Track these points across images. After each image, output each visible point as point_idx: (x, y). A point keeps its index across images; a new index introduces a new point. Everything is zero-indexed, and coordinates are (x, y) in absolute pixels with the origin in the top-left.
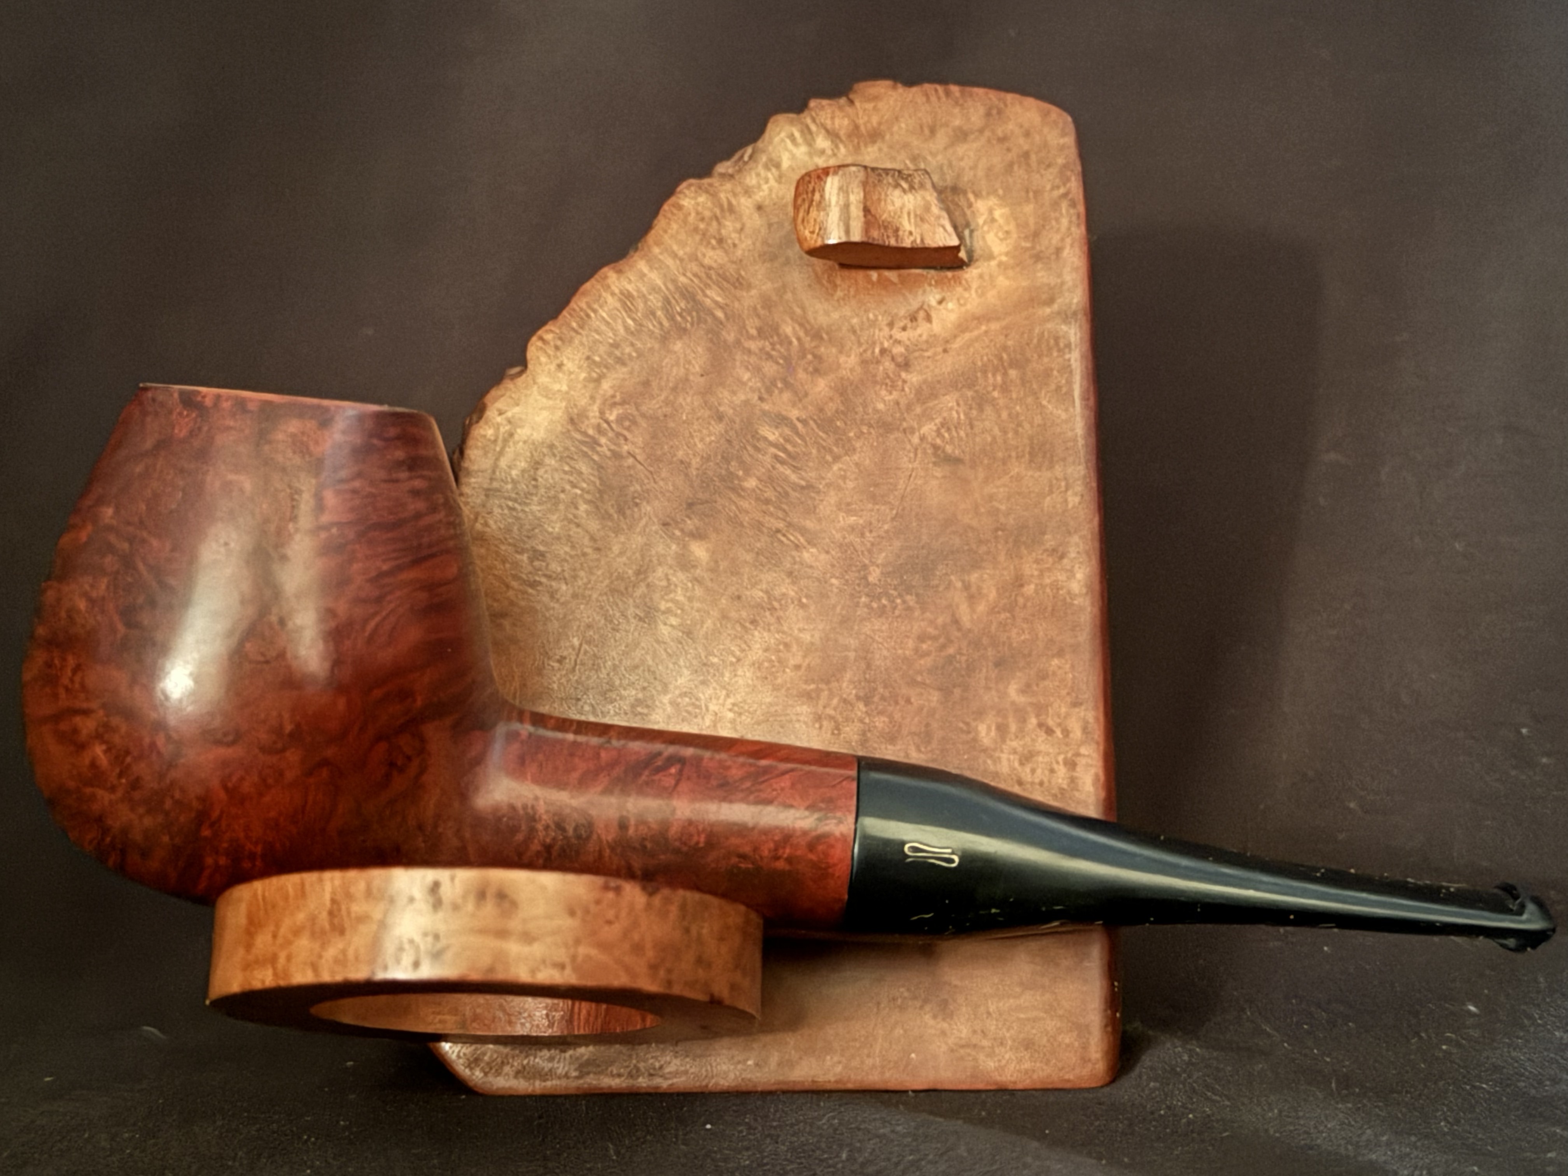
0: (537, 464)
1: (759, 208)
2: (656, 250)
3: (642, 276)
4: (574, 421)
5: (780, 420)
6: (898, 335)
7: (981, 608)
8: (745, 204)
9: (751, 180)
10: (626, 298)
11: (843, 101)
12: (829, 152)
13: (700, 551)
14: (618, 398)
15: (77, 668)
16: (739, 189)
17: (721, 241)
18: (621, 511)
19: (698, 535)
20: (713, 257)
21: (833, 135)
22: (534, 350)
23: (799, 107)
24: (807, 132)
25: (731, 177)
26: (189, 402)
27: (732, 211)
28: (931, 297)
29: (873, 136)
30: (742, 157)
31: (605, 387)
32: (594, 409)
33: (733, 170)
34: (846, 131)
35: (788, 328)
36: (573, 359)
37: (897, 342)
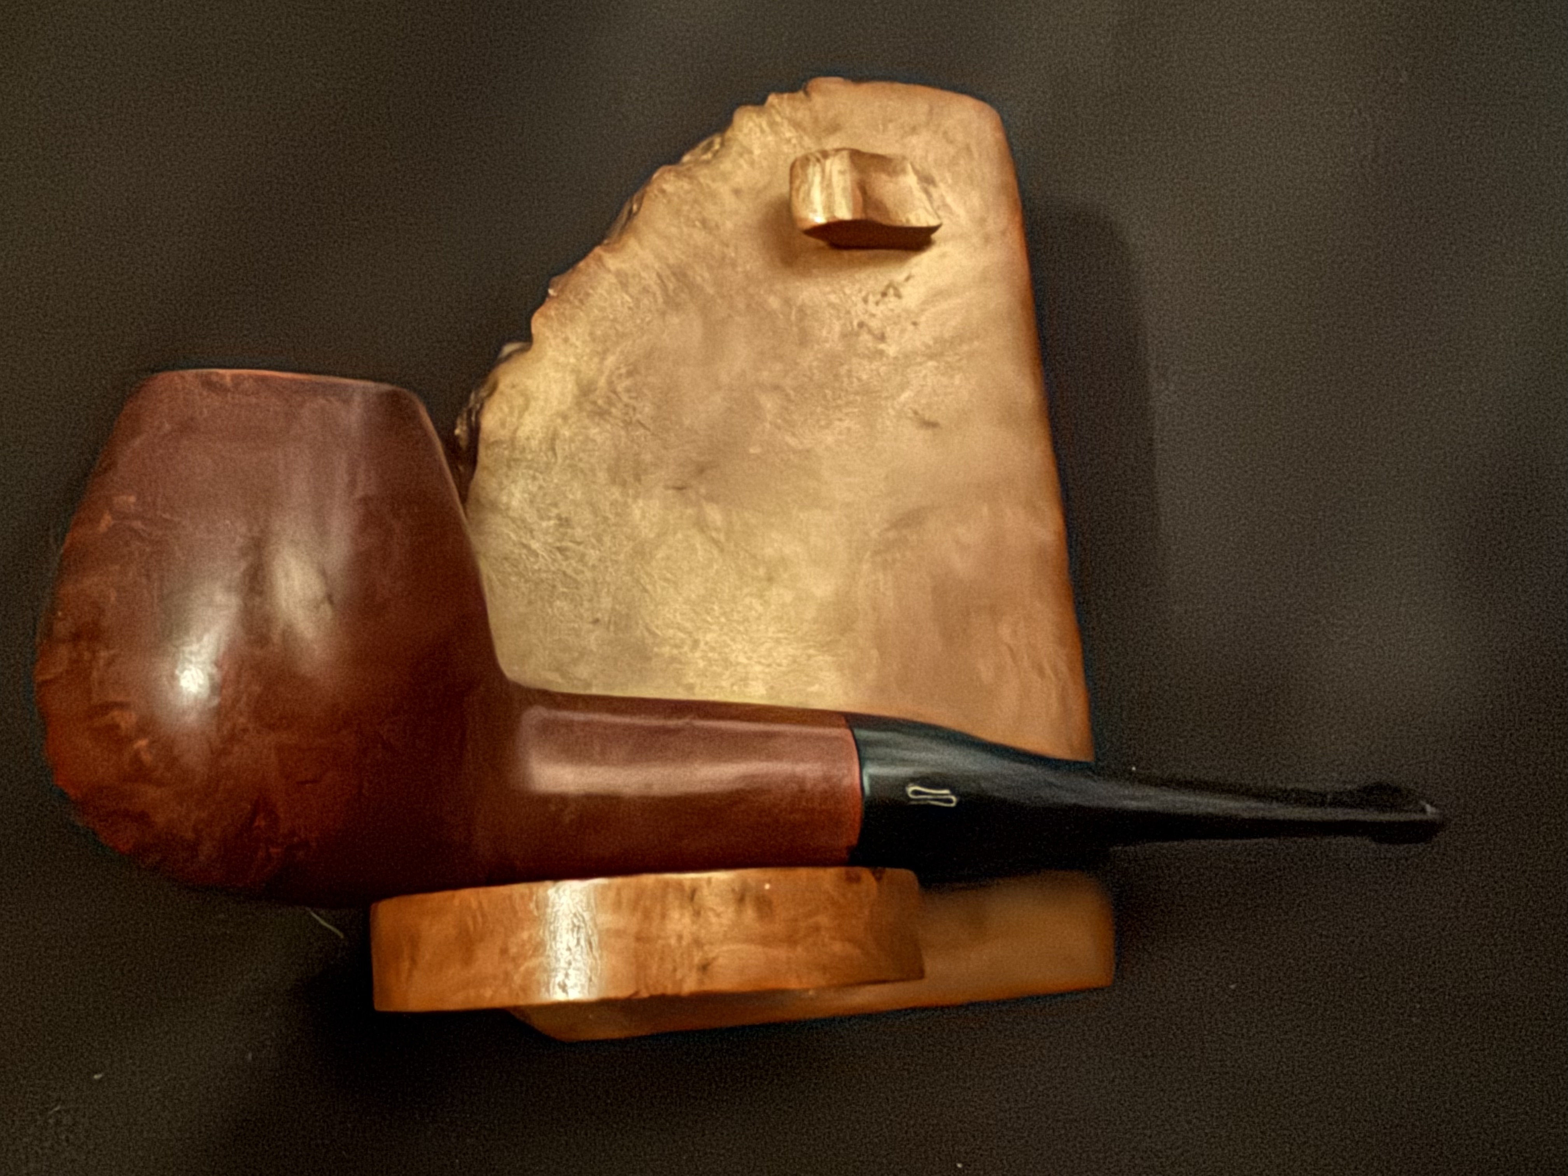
0: (553, 435)
1: (737, 192)
2: (646, 232)
3: (635, 255)
4: (585, 390)
6: (872, 309)
7: (972, 558)
8: (724, 190)
9: (726, 165)
10: (622, 277)
11: (801, 94)
12: (795, 142)
13: (714, 514)
14: (623, 370)
15: (110, 662)
16: (715, 174)
17: (704, 222)
18: (638, 479)
19: (711, 498)
21: (797, 125)
22: (538, 324)
23: (759, 101)
24: (773, 123)
25: (707, 162)
26: (208, 384)
27: (713, 196)
28: (898, 274)
29: (834, 128)
30: (710, 145)
31: (611, 360)
32: (602, 382)
33: (708, 156)
34: (807, 122)
35: (774, 302)
36: (577, 334)
37: (872, 316)
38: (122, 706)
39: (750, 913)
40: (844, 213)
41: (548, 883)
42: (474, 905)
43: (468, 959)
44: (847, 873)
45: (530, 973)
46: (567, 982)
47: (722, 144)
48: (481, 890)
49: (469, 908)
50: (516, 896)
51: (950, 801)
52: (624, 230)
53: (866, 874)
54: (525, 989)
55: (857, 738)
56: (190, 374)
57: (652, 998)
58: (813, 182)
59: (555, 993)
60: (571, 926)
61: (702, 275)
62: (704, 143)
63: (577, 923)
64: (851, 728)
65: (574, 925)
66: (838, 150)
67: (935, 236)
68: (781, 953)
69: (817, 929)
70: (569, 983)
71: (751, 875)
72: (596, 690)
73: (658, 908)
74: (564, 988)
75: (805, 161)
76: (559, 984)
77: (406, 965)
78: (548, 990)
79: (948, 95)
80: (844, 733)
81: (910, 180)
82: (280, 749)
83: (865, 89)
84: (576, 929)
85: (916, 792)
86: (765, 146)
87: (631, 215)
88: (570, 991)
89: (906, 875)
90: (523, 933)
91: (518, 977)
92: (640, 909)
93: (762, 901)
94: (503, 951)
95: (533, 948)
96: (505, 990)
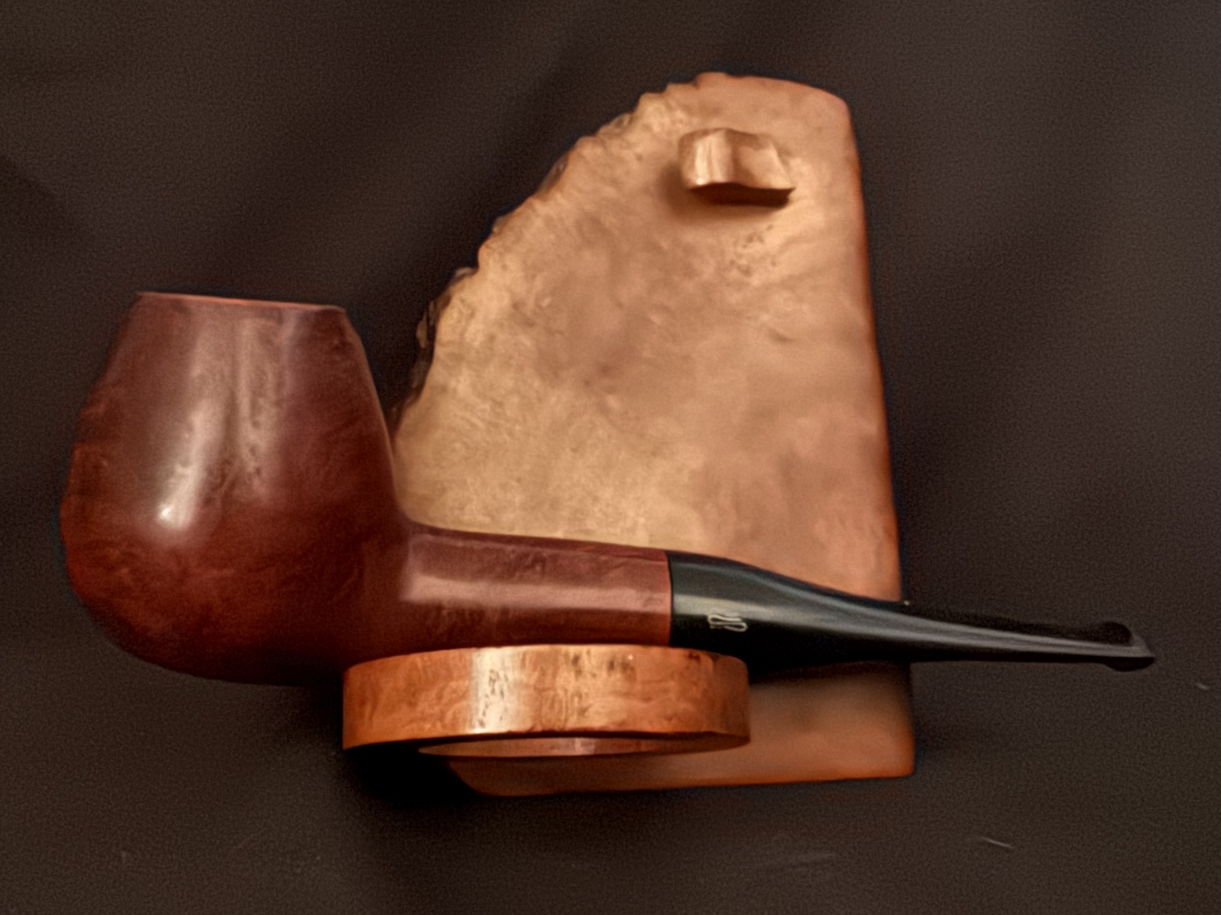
0: (492, 338)
1: (639, 158)
2: (568, 187)
3: (560, 204)
4: (516, 306)
5: (662, 309)
6: (740, 250)
8: (628, 155)
9: (632, 137)
10: (549, 221)
11: (692, 86)
13: (612, 402)
14: (548, 291)
16: (624, 145)
17: (613, 180)
18: (555, 374)
19: (611, 390)
20: (610, 192)
21: (687, 109)
22: (484, 254)
23: (659, 90)
24: (669, 108)
25: (618, 135)
27: (622, 161)
28: (761, 225)
29: (716, 111)
30: (621, 122)
31: (538, 283)
32: (531, 300)
33: (617, 131)
34: (696, 107)
35: (665, 244)
36: (513, 262)
37: (740, 256)
39: (617, 676)
40: (720, 177)
41: (473, 649)
42: (420, 665)
43: (412, 705)
44: (690, 654)
45: (458, 713)
46: (484, 719)
47: (630, 121)
48: (426, 654)
49: (417, 669)
52: (552, 184)
53: (704, 655)
54: (454, 725)
57: (543, 732)
58: (697, 153)
59: (475, 726)
60: (489, 680)
61: (610, 221)
62: (616, 120)
63: (494, 678)
65: (491, 679)
66: (716, 130)
67: (793, 196)
68: (639, 705)
69: (666, 691)
70: (486, 721)
71: (620, 649)
72: (518, 532)
73: (552, 668)
74: (482, 724)
75: (693, 136)
76: (479, 721)
77: (368, 708)
78: (470, 725)
79: (807, 89)
81: (771, 154)
83: (742, 82)
84: (492, 682)
86: (662, 125)
87: (559, 174)
88: (486, 724)
90: (453, 684)
91: (449, 716)
92: (539, 668)
93: (626, 667)
94: (440, 697)
95: (461, 694)
96: (439, 724)
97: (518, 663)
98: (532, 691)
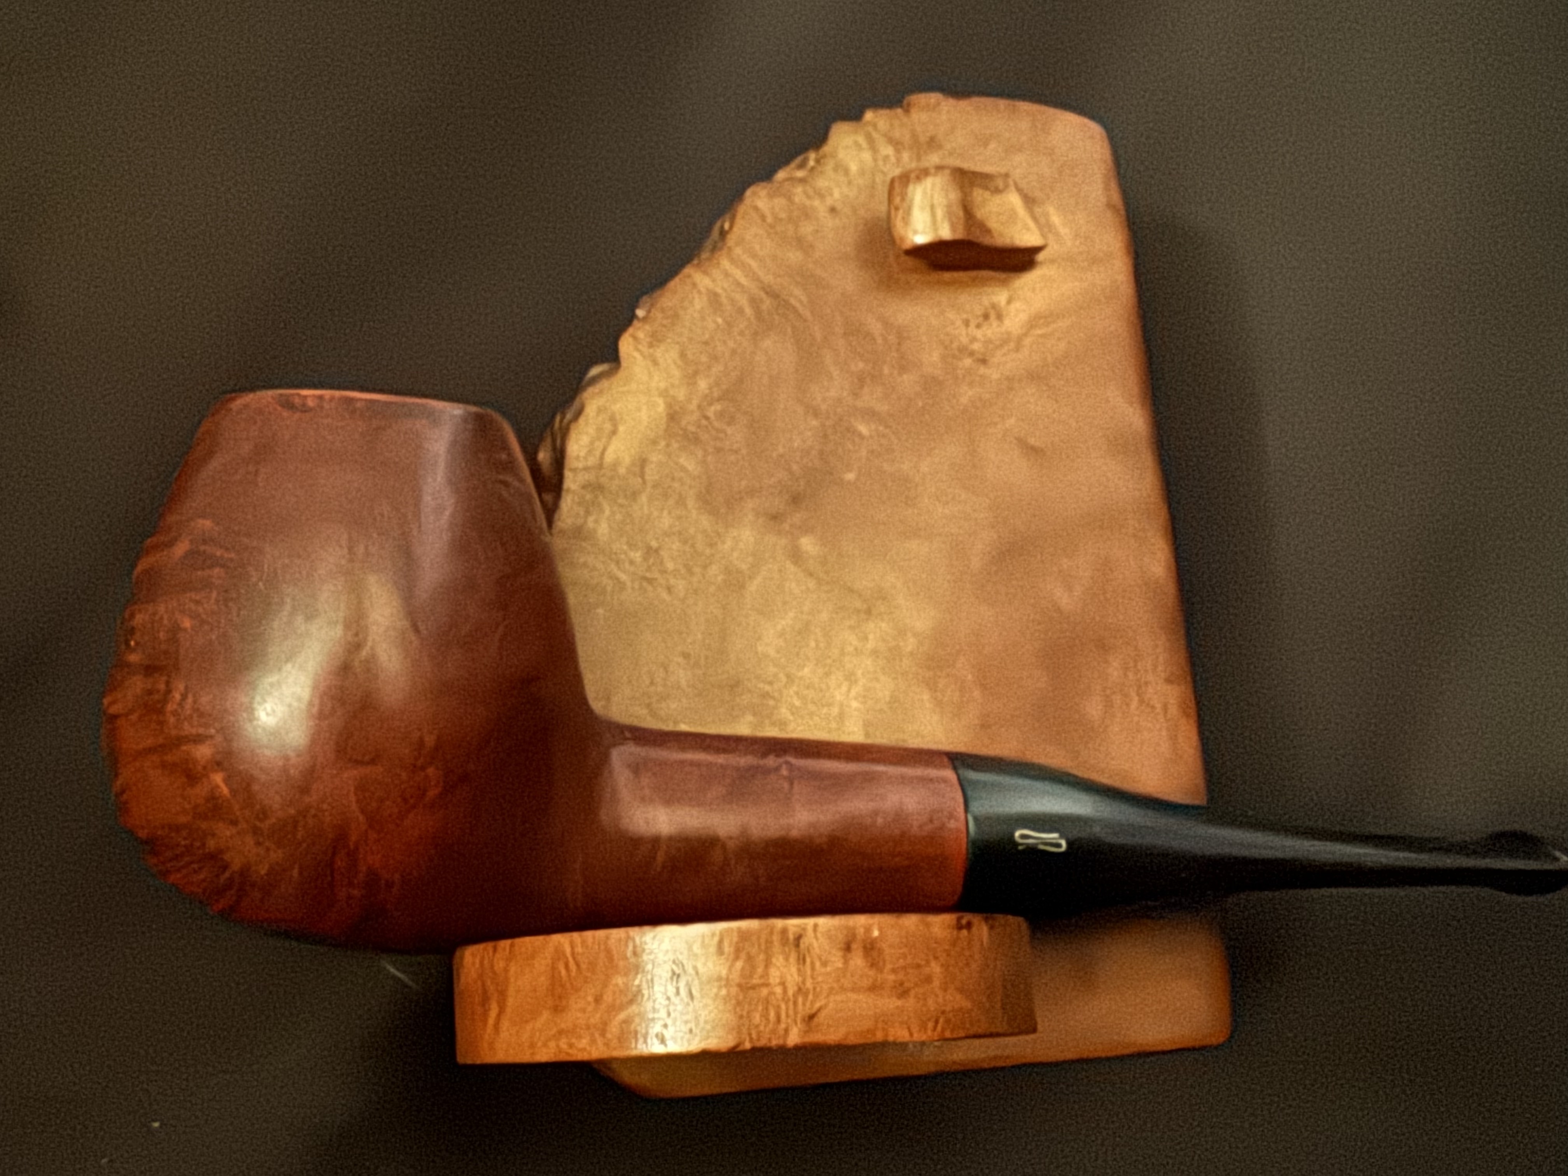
0: (642, 461)
1: (833, 210)
2: (738, 251)
3: (727, 275)
4: (673, 416)
5: (870, 414)
6: (974, 332)
7: (1078, 591)
8: (819, 207)
9: (822, 183)
10: (713, 299)
11: (898, 110)
12: (893, 159)
13: (807, 544)
14: (715, 396)
15: (187, 694)
16: (811, 192)
17: (799, 241)
18: (730, 507)
19: (806, 529)
20: (794, 257)
21: (895, 143)
22: (626, 345)
23: (855, 116)
24: (870, 140)
25: (802, 181)
26: (288, 405)
27: (809, 214)
28: (1000, 296)
29: (933, 143)
30: (806, 160)
31: (703, 384)
32: (693, 406)
33: (800, 174)
34: (907, 139)
36: (668, 355)
37: (974, 340)
38: (198, 739)
39: (858, 961)
40: (946, 233)
41: (646, 929)
42: (567, 950)
43: (557, 1009)
44: (959, 919)
45: (627, 1022)
46: (665, 1032)
47: (818, 161)
48: (576, 935)
49: (562, 953)
50: (612, 942)
51: (1059, 846)
52: (714, 249)
53: (976, 920)
54: (621, 1039)
55: (962, 777)
56: (269, 394)
57: (754, 1050)
58: (912, 201)
59: (652, 1044)
60: (670, 974)
61: (798, 296)
62: (800, 159)
63: (677, 971)
64: (955, 769)
65: (674, 973)
66: (939, 168)
67: (1040, 257)
68: (889, 1003)
69: (928, 979)
70: (668, 1034)
71: (860, 921)
73: (762, 957)
74: (663, 1041)
75: (905, 179)
76: (657, 1036)
78: (645, 1042)
79: (1051, 111)
80: (949, 774)
81: (1014, 199)
82: (361, 787)
83: (964, 105)
84: (675, 978)
85: (1023, 837)
86: (862, 162)
87: (723, 234)
88: (669, 1042)
89: (1016, 924)
90: (619, 980)
91: (614, 1029)
92: (743, 955)
93: (870, 948)
94: (598, 1000)
95: (630, 996)
96: (600, 1041)
97: (713, 949)
98: (734, 990)
